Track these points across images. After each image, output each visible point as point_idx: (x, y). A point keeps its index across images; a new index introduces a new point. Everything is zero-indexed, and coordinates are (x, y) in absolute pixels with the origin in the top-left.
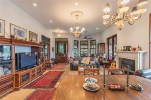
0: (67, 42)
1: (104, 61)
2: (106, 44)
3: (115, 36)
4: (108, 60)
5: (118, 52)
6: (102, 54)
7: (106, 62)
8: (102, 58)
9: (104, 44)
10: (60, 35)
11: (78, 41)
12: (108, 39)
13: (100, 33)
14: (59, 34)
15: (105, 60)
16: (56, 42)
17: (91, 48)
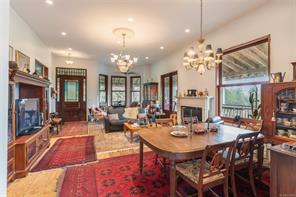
0: (85, 77)
1: (158, 113)
2: (159, 85)
3: (176, 73)
4: (164, 111)
5: (179, 98)
6: (154, 102)
7: (161, 113)
8: (153, 108)
9: (157, 84)
10: (71, 62)
11: (106, 77)
12: (163, 77)
13: (149, 65)
14: (69, 58)
15: (158, 110)
16: (57, 76)
17: (131, 91)
